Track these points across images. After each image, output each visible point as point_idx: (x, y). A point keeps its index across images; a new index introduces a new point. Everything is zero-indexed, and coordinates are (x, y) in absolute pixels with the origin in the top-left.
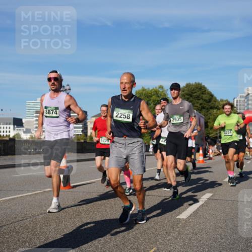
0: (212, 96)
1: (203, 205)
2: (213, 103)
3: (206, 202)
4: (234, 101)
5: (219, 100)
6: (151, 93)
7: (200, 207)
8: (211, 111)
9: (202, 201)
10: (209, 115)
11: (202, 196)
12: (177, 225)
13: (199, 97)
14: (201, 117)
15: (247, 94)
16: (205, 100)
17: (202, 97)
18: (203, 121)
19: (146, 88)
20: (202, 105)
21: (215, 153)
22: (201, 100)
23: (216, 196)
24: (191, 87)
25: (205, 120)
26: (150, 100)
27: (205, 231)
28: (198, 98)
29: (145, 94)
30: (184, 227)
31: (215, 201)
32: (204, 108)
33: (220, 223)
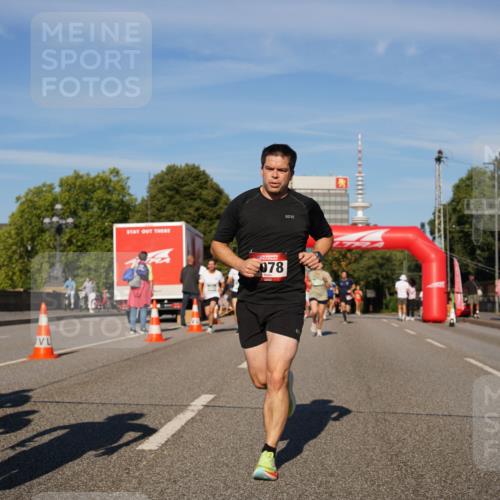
0: (220, 192)
1: (192, 418)
2: (221, 208)
3: (200, 413)
6: (93, 185)
7: (186, 424)
9: (193, 411)
11: (192, 401)
13: (194, 195)
14: (197, 235)
16: (205, 201)
17: (201, 194)
18: (199, 244)
19: (81, 173)
20: (200, 212)
21: (224, 309)
22: (198, 200)
23: (222, 399)
25: (205, 241)
26: (91, 199)
28: (192, 196)
29: (80, 186)
31: (221, 410)
32: (204, 218)
33: (226, 455)
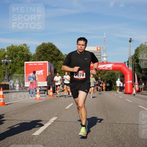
0: (59, 52)
1: (50, 125)
2: (60, 57)
3: (52, 123)
5: (64, 55)
6: (18, 49)
7: (48, 127)
8: (59, 62)
9: (50, 122)
10: (57, 64)
11: (50, 119)
12: (32, 140)
13: (51, 52)
14: (52, 66)
16: (55, 55)
17: (53, 52)
18: (53, 68)
19: (14, 45)
20: (53, 58)
21: (61, 90)
22: (52, 54)
23: (60, 118)
24: (45, 45)
25: (54, 68)
26: (17, 54)
27: (51, 143)
28: (50, 53)
29: (14, 49)
30: (36, 141)
31: (59, 122)
32: (54, 60)
33: (61, 137)
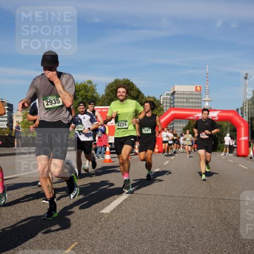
1: (126, 199)
3: (129, 197)
4: (160, 99)
5: (147, 97)
7: (123, 201)
9: (126, 196)
12: (100, 220)
15: (173, 92)
24: (119, 82)
27: (127, 225)
30: (106, 221)
33: (142, 217)
